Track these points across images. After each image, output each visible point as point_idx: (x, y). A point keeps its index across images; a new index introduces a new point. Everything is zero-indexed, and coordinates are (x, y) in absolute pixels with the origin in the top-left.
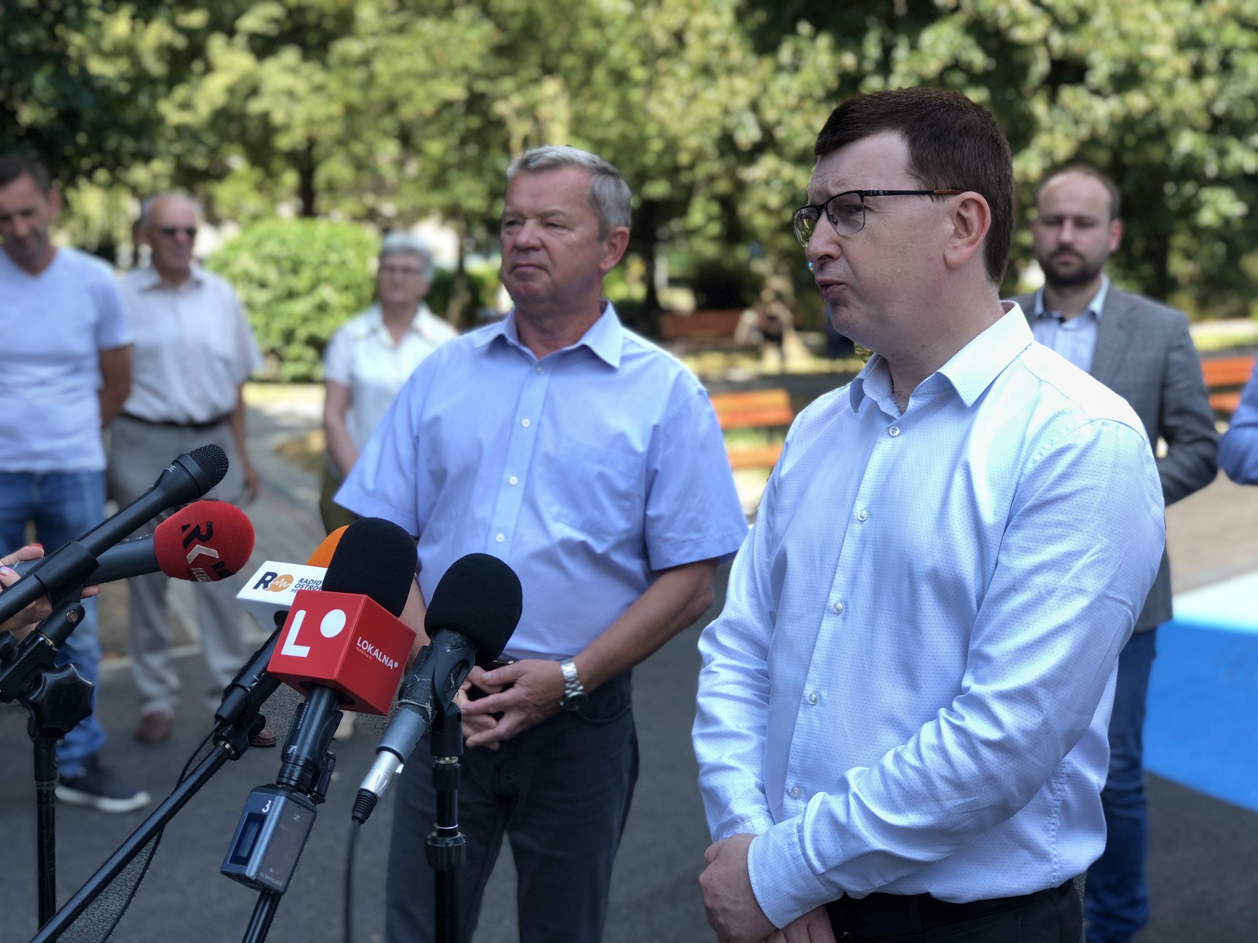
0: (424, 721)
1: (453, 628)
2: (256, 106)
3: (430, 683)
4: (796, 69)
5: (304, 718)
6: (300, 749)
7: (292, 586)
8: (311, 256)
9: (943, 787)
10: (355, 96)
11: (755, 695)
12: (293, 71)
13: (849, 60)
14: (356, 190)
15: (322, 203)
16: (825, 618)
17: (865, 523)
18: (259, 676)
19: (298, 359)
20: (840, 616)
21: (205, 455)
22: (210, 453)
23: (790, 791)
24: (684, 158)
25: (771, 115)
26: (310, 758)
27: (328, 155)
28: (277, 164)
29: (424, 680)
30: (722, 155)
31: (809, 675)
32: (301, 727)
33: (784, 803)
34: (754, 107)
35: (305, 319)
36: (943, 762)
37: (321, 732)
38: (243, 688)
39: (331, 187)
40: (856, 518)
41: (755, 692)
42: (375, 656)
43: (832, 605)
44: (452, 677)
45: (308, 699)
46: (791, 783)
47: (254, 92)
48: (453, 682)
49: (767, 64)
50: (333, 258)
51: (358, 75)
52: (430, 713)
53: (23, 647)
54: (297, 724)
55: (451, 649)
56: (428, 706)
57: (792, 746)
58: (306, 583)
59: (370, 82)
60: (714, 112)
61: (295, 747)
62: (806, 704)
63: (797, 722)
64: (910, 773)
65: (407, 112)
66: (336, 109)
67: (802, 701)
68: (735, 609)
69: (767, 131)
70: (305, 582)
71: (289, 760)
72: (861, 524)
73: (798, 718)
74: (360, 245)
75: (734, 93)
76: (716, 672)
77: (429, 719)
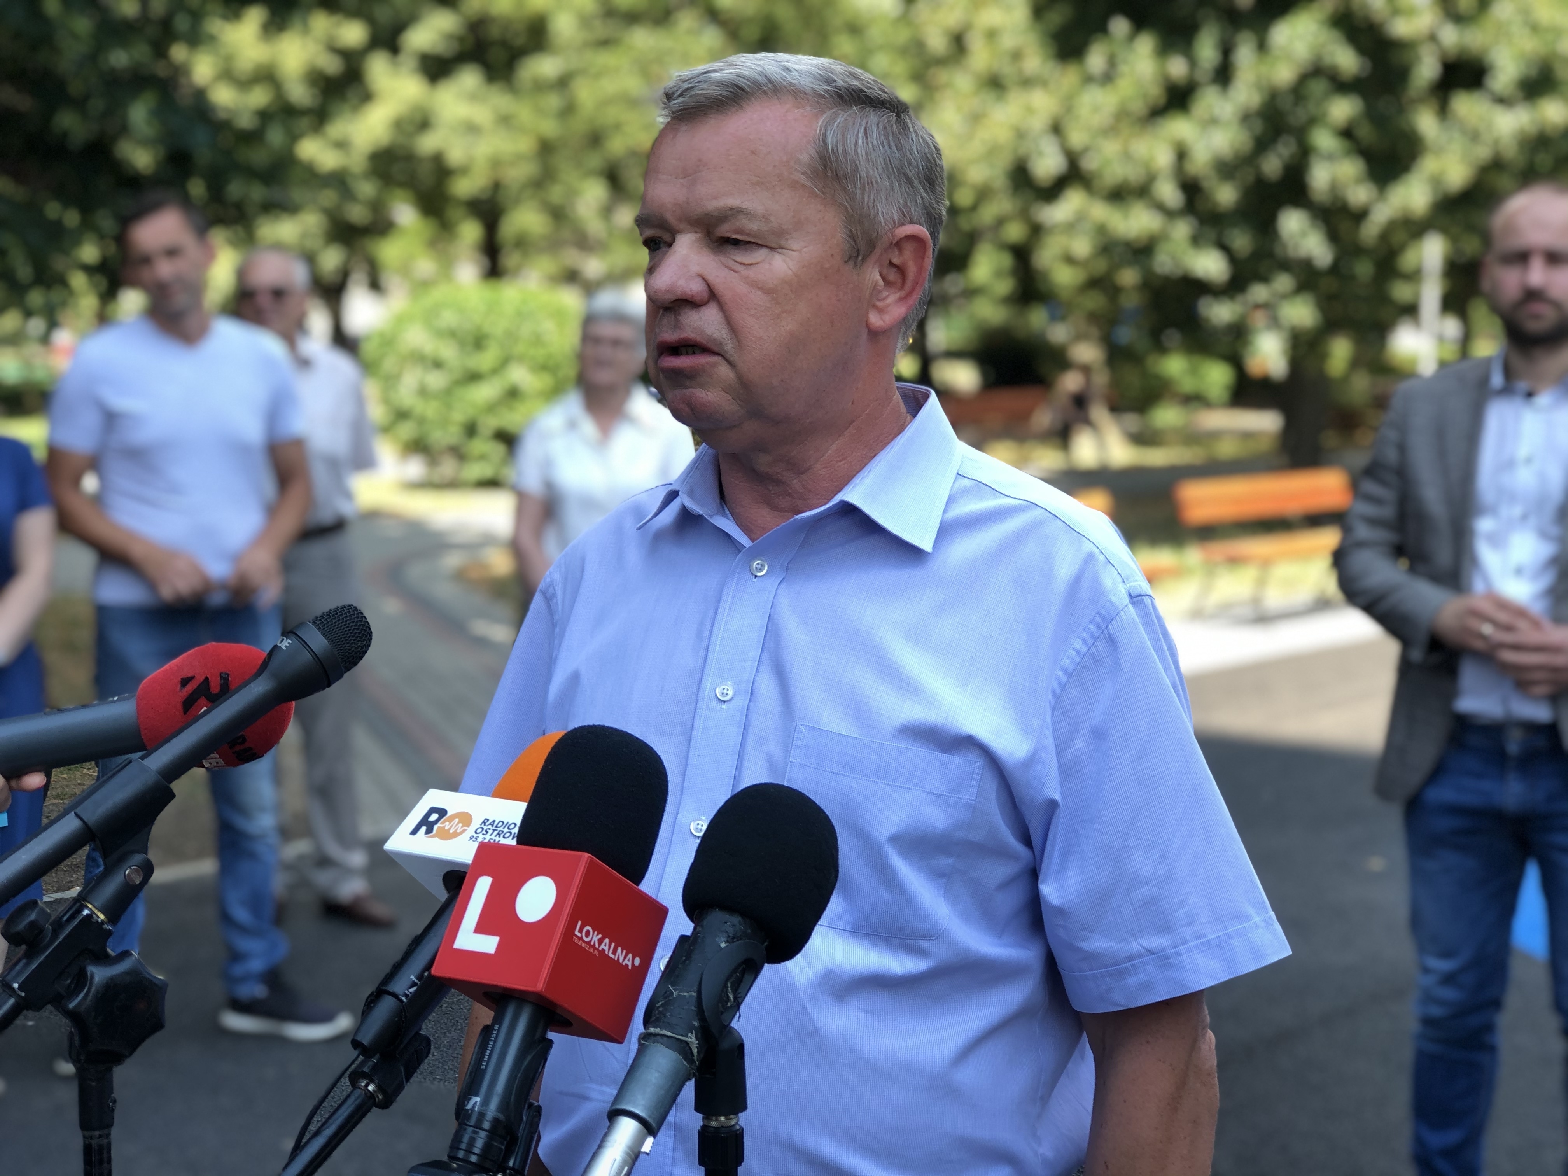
0: (685, 1063)
1: (729, 908)
2: (427, 143)
3: (694, 1000)
4: (1108, 78)
5: (492, 1051)
6: (486, 1102)
7: (470, 831)
8: (497, 327)
10: (549, 128)
12: (473, 97)
13: (1177, 68)
14: (553, 245)
15: (510, 259)
18: (420, 977)
19: (482, 457)
21: (335, 623)
22: (343, 619)
24: (965, 197)
25: (1077, 138)
26: (501, 1117)
27: (517, 201)
28: (454, 213)
29: (685, 994)
30: (1015, 191)
32: (487, 1066)
34: (1057, 129)
35: (491, 408)
37: (519, 1075)
38: (395, 996)
39: (522, 243)
42: (603, 950)
44: (729, 989)
45: (498, 1019)
47: (424, 124)
48: (731, 997)
49: (1072, 74)
50: (526, 330)
51: (553, 101)
52: (695, 1051)
53: (58, 925)
54: (480, 1060)
55: (727, 942)
56: (692, 1039)
58: (493, 826)
59: (568, 110)
60: (1004, 136)
61: (478, 1099)
65: (617, 146)
66: (524, 145)
69: (1073, 160)
70: (490, 824)
71: (468, 1121)
75: (1030, 110)
77: (693, 1060)
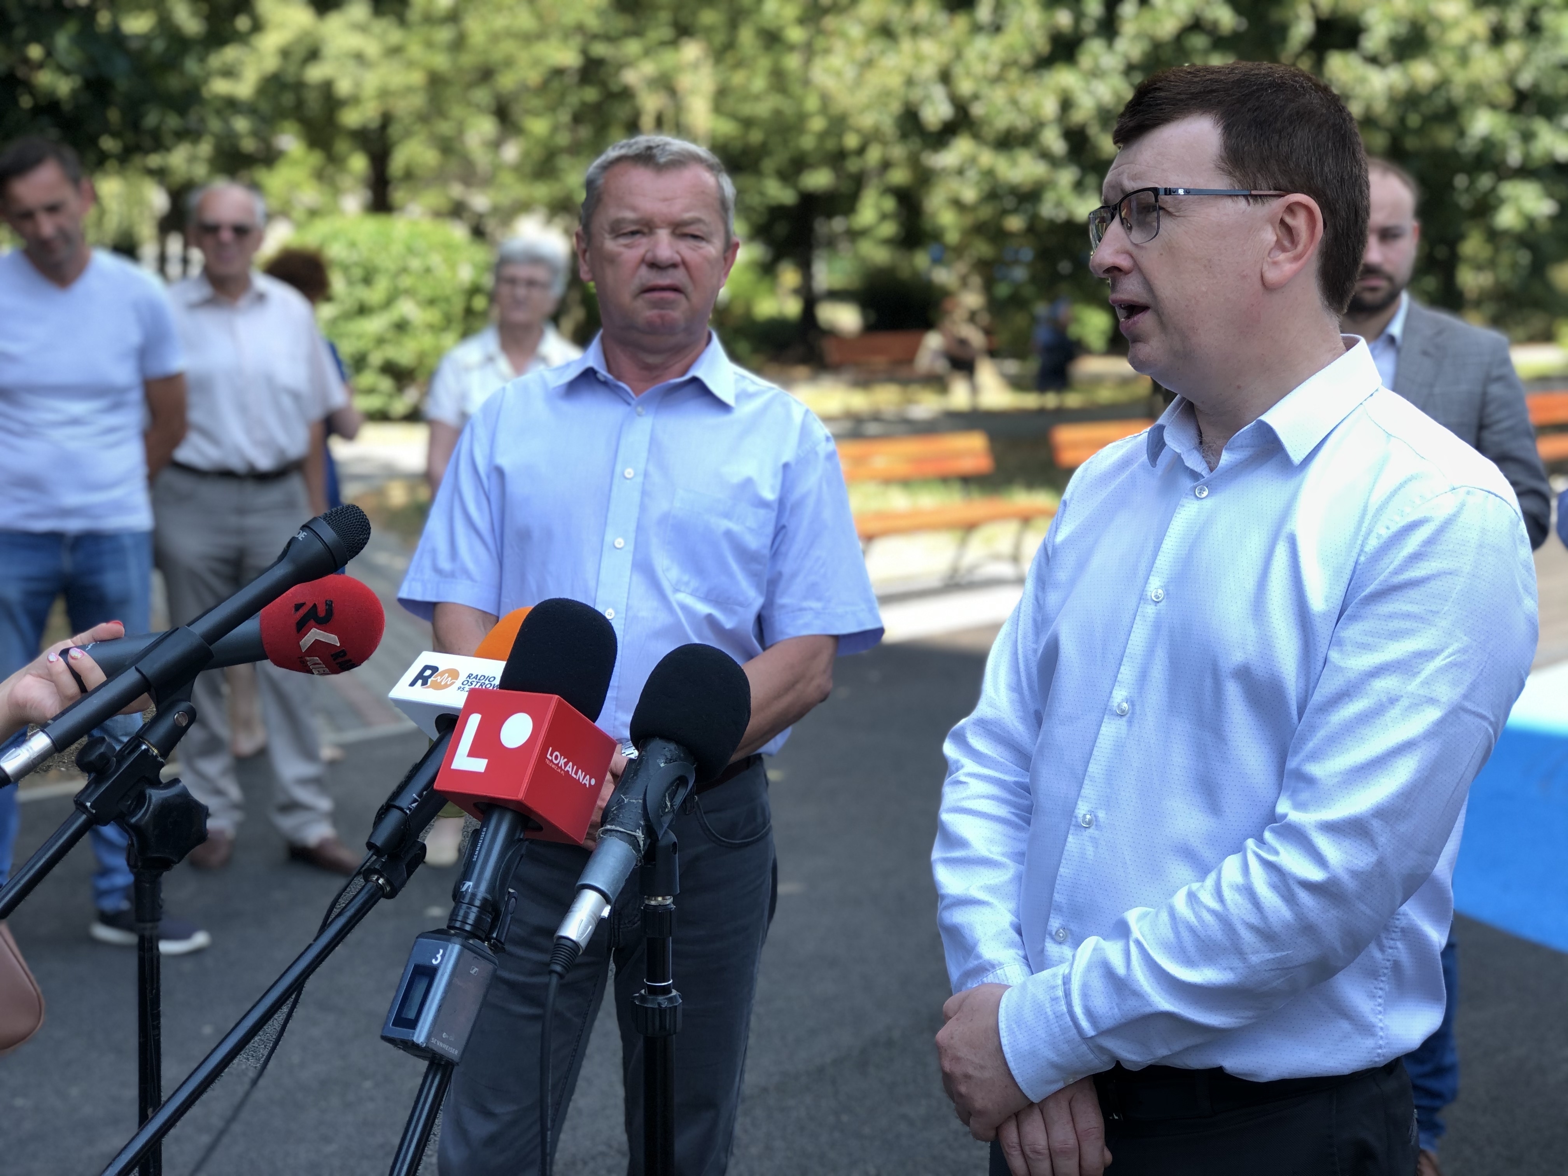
2: (315, 73)
4: (997, 29)
8: (386, 261)
9: (1247, 937)
10: (441, 61)
11: (1013, 813)
12: (361, 28)
13: (1064, 19)
14: (440, 178)
15: (398, 195)
16: (1105, 720)
17: (1161, 604)
19: (371, 391)
20: (1124, 719)
23: (1054, 933)
24: (851, 141)
25: (965, 87)
27: (408, 134)
28: (342, 146)
30: (904, 136)
31: (1083, 791)
33: (1045, 949)
34: (945, 77)
35: (380, 341)
36: (1250, 906)
39: (409, 175)
40: (1149, 598)
41: (1013, 810)
43: (1116, 704)
46: (1055, 923)
47: (313, 55)
49: (961, 23)
50: (415, 264)
51: (444, 34)
57: (1058, 878)
59: (459, 44)
60: (895, 81)
62: (1078, 826)
63: (1066, 848)
64: (1208, 917)
65: (507, 81)
66: (417, 78)
67: (1073, 823)
68: (992, 705)
69: (962, 109)
72: (1156, 606)
73: (1067, 844)
74: (448, 247)
75: (919, 58)
76: (965, 783)
